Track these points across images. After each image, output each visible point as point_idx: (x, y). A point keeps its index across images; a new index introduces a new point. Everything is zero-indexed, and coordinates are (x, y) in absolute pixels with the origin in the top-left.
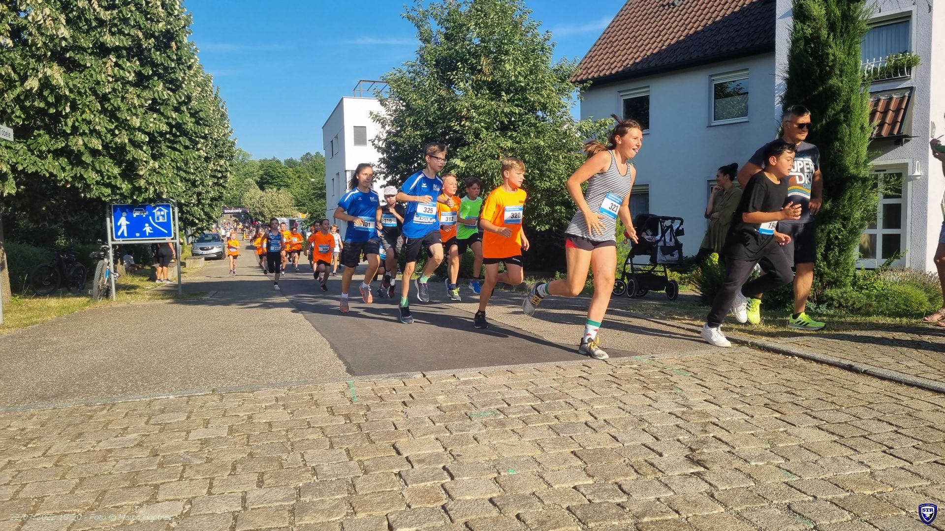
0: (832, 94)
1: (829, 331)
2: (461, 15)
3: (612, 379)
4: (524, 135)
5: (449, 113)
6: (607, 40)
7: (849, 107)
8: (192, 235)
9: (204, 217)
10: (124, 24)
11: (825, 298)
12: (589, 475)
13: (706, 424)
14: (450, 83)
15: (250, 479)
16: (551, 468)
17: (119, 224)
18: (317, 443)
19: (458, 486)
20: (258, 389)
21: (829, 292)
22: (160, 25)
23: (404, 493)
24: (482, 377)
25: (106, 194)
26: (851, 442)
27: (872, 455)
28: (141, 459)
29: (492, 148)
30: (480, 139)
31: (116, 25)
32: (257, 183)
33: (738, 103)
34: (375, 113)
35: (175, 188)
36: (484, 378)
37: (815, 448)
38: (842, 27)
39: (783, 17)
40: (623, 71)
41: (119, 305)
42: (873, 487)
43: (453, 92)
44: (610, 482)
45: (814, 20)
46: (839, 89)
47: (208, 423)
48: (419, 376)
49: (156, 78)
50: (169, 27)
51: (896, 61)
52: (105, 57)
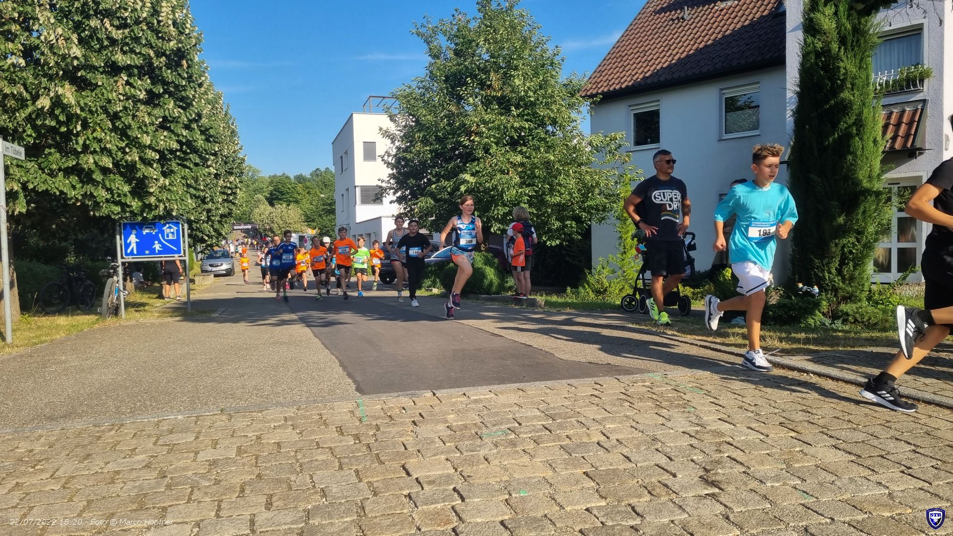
0: (844, 108)
1: (844, 347)
2: (470, 31)
3: (624, 397)
4: (534, 150)
5: (459, 128)
6: (616, 54)
7: (861, 120)
8: (202, 252)
9: (214, 234)
10: (136, 43)
11: (840, 314)
12: (602, 497)
13: (720, 444)
14: (460, 98)
15: (258, 501)
16: (563, 489)
17: (128, 242)
18: (325, 464)
19: (469, 508)
20: (267, 409)
21: (843, 307)
22: (172, 43)
23: (414, 515)
24: (492, 395)
25: (115, 212)
26: (869, 462)
27: (890, 475)
28: (148, 481)
29: (502, 163)
30: (490, 154)
31: (127, 44)
32: (267, 199)
33: (750, 116)
34: (385, 129)
35: (185, 205)
36: (495, 396)
37: (832, 469)
38: (853, 41)
39: (793, 30)
40: (633, 85)
41: (128, 323)
42: (891, 509)
43: (463, 107)
44: (623, 504)
45: (825, 33)
46: (851, 102)
47: (216, 444)
48: (429, 394)
49: (167, 96)
50: (180, 45)
51: (908, 73)
52: (116, 76)
